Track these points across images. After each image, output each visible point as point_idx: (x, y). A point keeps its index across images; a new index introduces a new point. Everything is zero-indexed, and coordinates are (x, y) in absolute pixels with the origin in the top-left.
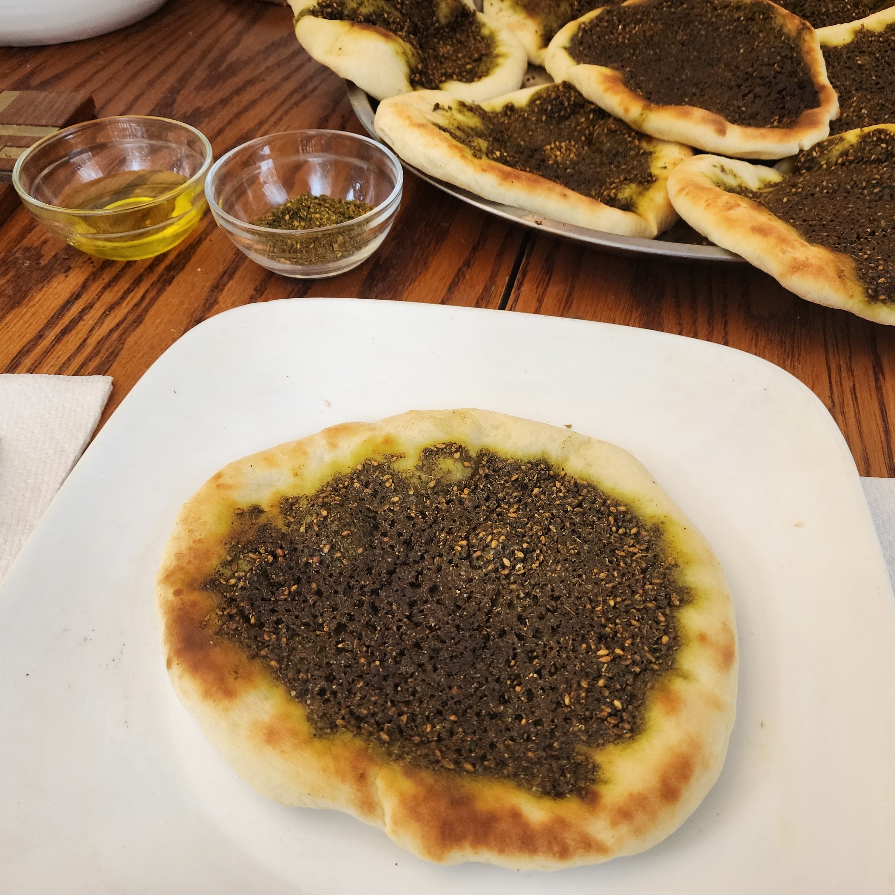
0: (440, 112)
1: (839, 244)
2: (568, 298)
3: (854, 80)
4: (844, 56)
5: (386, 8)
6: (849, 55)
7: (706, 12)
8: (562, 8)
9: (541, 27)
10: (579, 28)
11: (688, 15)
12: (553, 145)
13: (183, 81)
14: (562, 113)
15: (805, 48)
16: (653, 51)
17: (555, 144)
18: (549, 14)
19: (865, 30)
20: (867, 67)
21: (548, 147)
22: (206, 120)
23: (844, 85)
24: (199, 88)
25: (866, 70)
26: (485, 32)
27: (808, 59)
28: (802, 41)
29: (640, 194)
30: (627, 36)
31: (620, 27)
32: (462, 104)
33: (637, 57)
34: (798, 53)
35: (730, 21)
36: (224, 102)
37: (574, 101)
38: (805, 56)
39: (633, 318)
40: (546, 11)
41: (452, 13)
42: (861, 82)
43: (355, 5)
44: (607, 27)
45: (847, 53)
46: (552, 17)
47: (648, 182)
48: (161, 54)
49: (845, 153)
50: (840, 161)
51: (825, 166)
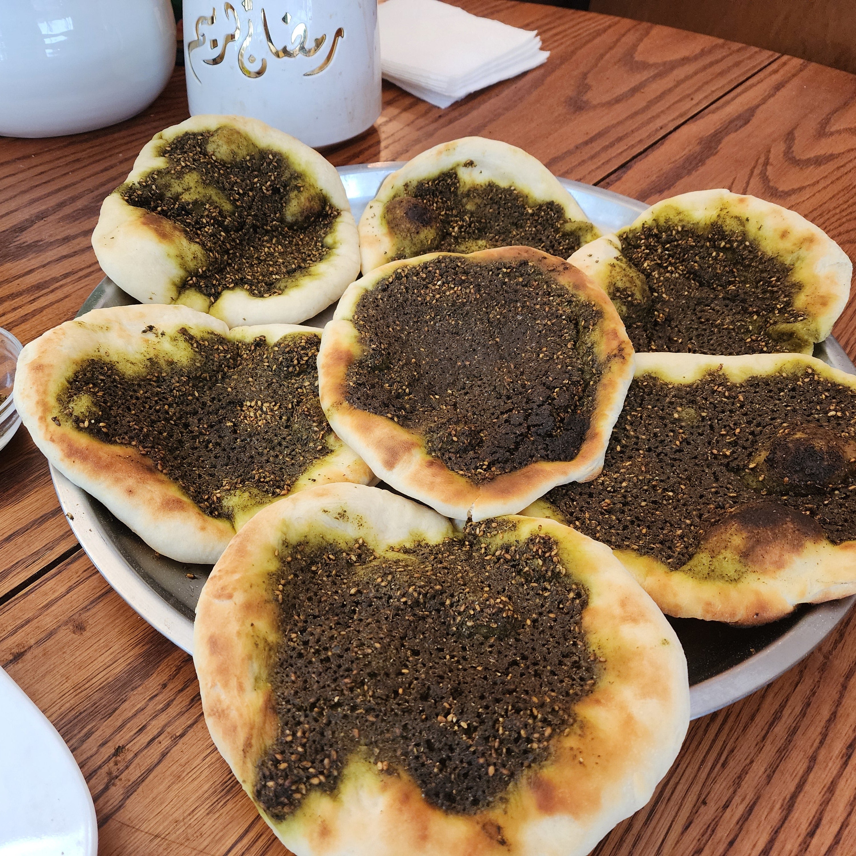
1: (288, 702)
2: (99, 597)
3: (655, 435)
4: (668, 400)
5: (215, 198)
6: (674, 399)
7: (538, 294)
8: (422, 236)
11: (516, 291)
12: (253, 404)
13: (61, 205)
14: (291, 369)
15: (605, 380)
16: (456, 321)
17: (257, 403)
18: (405, 238)
19: (721, 373)
20: (683, 424)
21: (248, 404)
22: (33, 255)
23: (638, 438)
24: (62, 219)
25: (681, 427)
26: (329, 240)
27: (601, 393)
28: (606, 370)
29: (245, 508)
30: (438, 296)
31: (439, 283)
32: (184, 331)
33: (435, 324)
34: (595, 382)
35: (552, 314)
36: (67, 240)
37: (307, 361)
38: (599, 388)
39: (131, 653)
40: (404, 234)
41: (302, 213)
42: (662, 441)
43: (180, 190)
44: (424, 280)
45: (673, 397)
46: (407, 242)
47: (274, 493)
48: (72, 172)
49: (507, 548)
50: (498, 553)
51: (483, 551)
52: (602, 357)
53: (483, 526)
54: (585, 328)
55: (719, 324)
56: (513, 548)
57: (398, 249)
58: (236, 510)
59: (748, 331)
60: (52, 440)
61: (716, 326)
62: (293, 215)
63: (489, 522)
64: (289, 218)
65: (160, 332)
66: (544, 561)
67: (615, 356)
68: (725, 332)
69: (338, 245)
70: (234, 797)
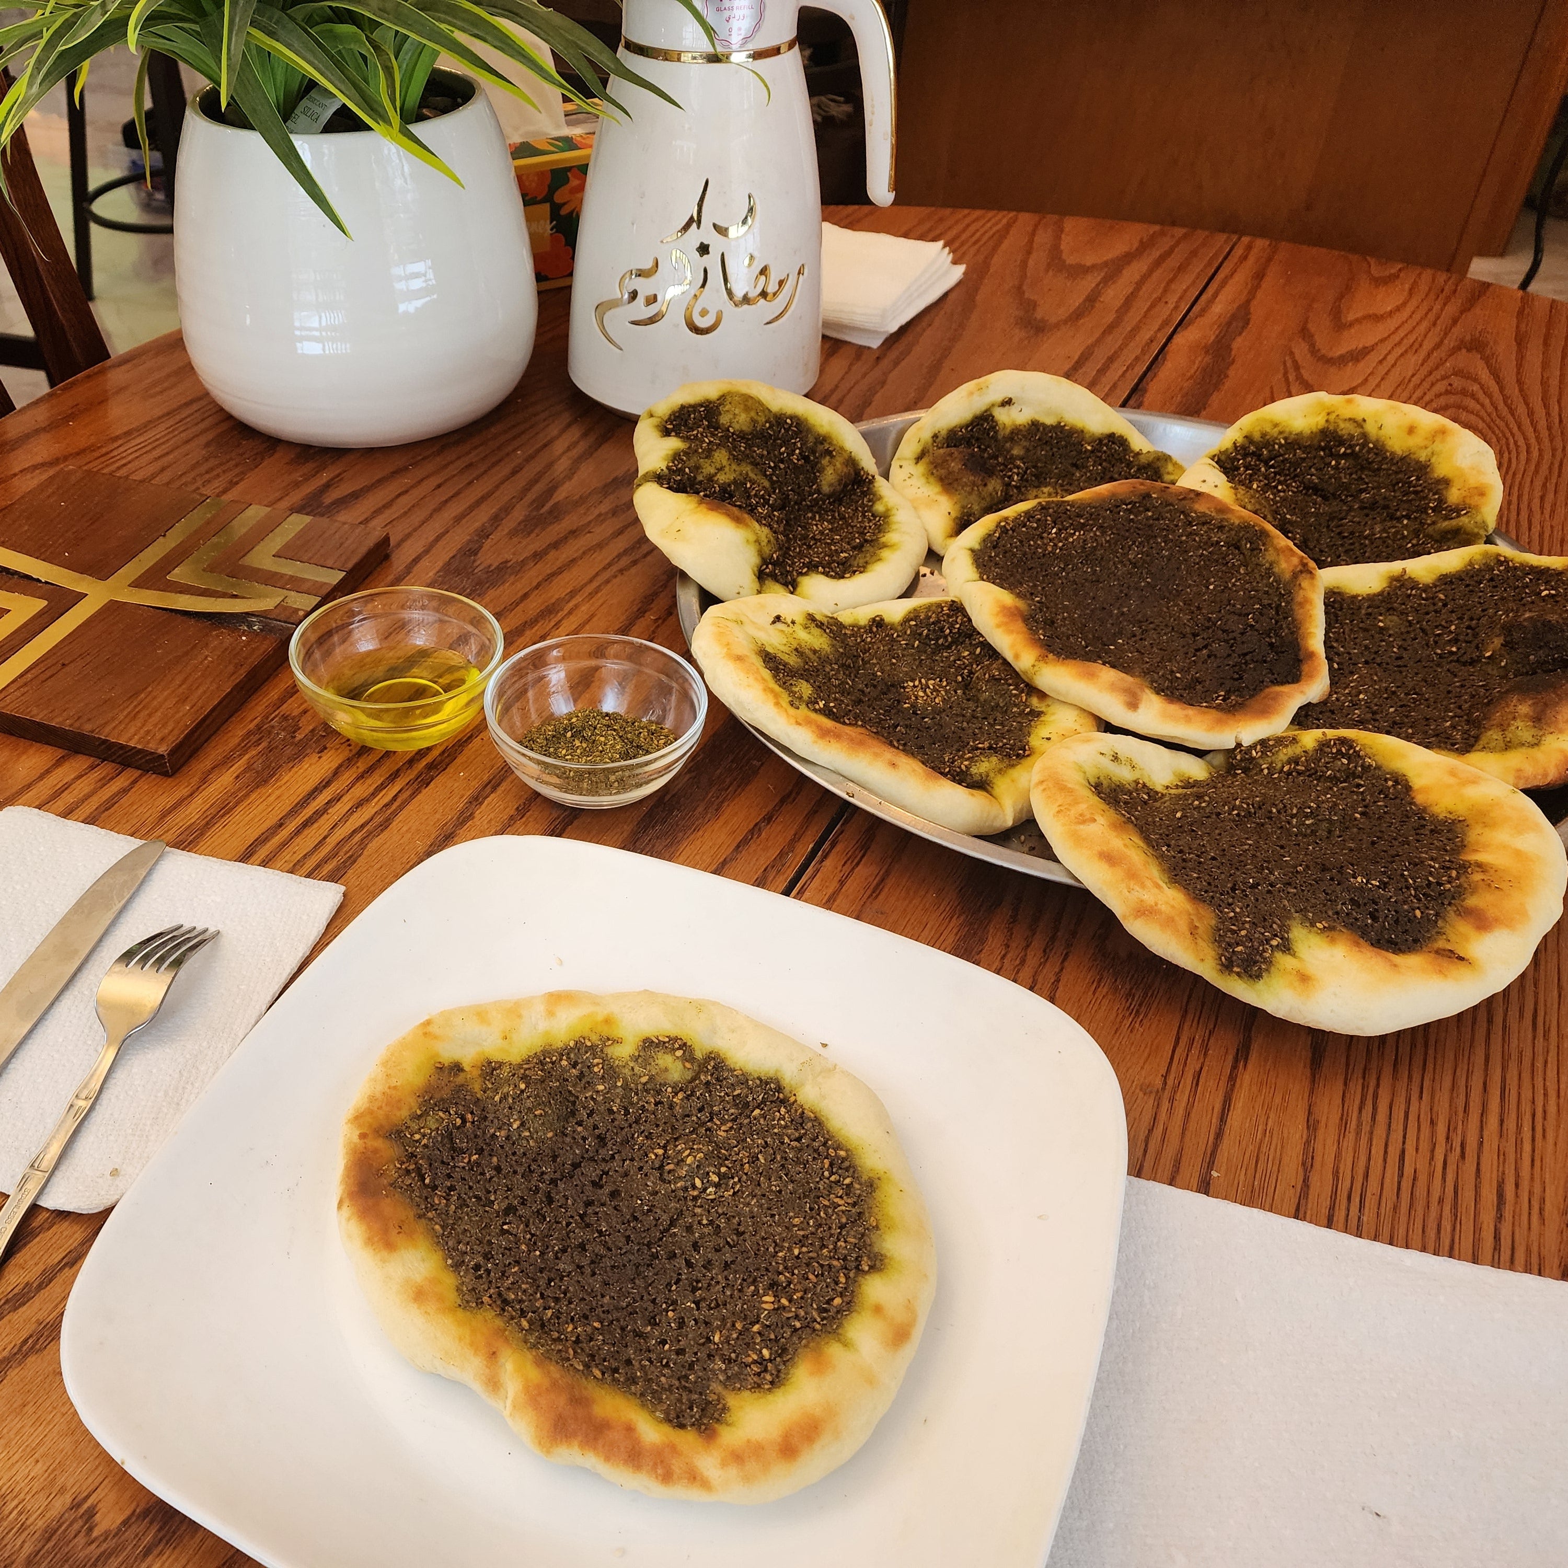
0: (779, 626)
1: (1206, 892)
2: (878, 885)
3: (1367, 647)
4: (1363, 612)
5: (752, 474)
6: (1370, 610)
7: (1177, 526)
8: (990, 487)
9: (958, 507)
10: (998, 525)
11: (1150, 526)
12: (917, 683)
13: (496, 519)
14: (940, 642)
15: (1299, 598)
16: (1092, 568)
17: (920, 681)
18: (970, 493)
19: (1406, 577)
20: (1391, 632)
21: (911, 684)
23: (1349, 653)
24: (512, 534)
25: (1390, 636)
26: (879, 508)
27: (1299, 613)
28: (1296, 588)
29: (1000, 771)
30: (1060, 544)
31: (1054, 531)
32: (811, 618)
33: (1068, 574)
34: (1288, 603)
35: (1206, 543)
36: (538, 556)
37: (959, 629)
38: (1296, 607)
40: (968, 489)
41: (840, 481)
42: (1376, 653)
43: (712, 470)
44: (1036, 529)
45: (1368, 608)
46: (974, 497)
47: (1018, 756)
49: (1295, 761)
50: (1286, 769)
51: (1266, 771)
52: (1287, 576)
53: (1259, 747)
54: (1252, 550)
55: (1369, 535)
56: (1303, 759)
57: (963, 507)
58: (992, 775)
59: (1404, 537)
60: (798, 723)
61: (1366, 538)
62: (831, 485)
63: (1263, 742)
64: (826, 489)
65: (789, 622)
66: (1349, 759)
67: (1301, 572)
68: (1379, 542)
69: (894, 511)
70: (1146, 1015)
